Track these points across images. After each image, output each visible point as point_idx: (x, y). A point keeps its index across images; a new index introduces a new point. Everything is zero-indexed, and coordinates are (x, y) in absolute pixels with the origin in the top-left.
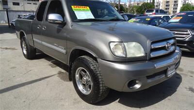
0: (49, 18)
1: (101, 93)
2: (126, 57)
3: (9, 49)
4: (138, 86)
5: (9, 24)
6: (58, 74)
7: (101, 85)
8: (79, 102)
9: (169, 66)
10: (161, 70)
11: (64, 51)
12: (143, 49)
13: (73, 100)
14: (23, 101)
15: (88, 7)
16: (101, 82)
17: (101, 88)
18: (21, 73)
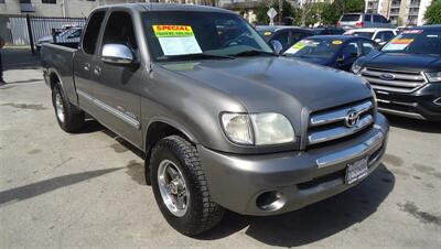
0: (104, 54)
1: (206, 215)
2: (254, 145)
3: (30, 107)
4: (278, 205)
5: (32, 46)
6: (129, 166)
7: (205, 200)
8: (164, 230)
9: (352, 162)
10: (332, 172)
11: (135, 123)
12: (291, 128)
13: (152, 228)
14: (50, 226)
15: (189, 28)
16: (205, 194)
17: (206, 205)
18: (50, 164)
